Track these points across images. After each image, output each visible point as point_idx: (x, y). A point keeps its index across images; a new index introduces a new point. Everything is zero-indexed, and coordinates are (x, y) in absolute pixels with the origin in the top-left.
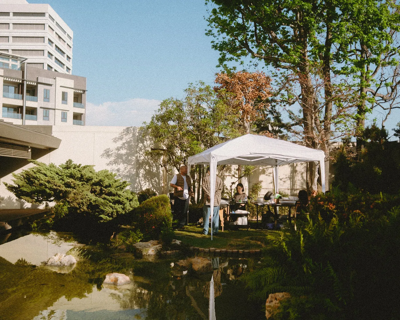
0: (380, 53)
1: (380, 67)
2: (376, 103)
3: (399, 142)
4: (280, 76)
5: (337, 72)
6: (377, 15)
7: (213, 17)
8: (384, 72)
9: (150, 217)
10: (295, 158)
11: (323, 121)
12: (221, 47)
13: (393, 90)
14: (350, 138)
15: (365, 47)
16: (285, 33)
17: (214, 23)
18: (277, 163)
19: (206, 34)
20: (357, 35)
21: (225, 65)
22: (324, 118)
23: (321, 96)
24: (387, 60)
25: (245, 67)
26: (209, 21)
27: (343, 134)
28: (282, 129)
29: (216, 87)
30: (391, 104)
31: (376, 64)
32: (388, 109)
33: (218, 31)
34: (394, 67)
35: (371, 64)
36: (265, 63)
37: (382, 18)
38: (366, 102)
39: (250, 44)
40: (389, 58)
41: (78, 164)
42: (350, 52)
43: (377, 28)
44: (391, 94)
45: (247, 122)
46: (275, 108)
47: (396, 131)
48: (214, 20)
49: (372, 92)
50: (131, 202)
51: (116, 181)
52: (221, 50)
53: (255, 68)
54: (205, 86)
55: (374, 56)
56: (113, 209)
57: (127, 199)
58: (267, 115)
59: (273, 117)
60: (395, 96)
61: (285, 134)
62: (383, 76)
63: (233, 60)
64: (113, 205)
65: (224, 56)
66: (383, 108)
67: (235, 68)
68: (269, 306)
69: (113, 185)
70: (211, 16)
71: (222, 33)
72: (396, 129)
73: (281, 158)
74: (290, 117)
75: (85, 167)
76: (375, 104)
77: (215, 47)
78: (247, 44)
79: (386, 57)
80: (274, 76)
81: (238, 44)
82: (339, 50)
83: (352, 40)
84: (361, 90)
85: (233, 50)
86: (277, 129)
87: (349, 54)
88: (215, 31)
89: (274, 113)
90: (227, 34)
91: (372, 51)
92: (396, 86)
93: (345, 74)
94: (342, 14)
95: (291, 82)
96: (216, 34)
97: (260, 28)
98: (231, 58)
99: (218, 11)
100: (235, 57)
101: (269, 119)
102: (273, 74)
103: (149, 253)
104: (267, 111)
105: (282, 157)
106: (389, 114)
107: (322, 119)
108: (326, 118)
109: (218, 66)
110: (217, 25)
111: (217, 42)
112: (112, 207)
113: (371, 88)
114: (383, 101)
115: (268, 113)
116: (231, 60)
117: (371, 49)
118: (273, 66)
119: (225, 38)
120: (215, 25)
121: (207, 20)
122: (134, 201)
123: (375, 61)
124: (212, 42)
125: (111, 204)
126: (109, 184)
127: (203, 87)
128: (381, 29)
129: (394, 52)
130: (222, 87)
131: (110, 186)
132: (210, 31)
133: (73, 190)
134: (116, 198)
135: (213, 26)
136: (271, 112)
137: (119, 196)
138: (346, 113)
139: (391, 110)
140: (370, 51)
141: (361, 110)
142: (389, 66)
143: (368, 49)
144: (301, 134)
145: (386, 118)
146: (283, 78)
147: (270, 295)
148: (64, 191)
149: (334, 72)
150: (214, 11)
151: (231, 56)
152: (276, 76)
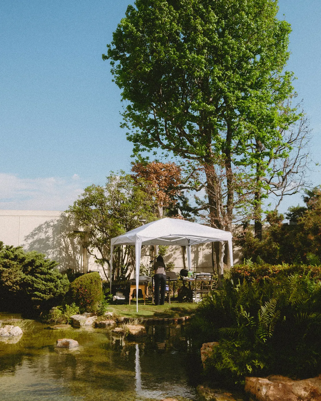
0: (272, 147)
1: (273, 160)
2: (270, 190)
3: (289, 224)
4: (187, 165)
5: (237, 164)
6: (270, 116)
7: (128, 112)
8: (276, 164)
9: (85, 292)
10: (207, 239)
11: (227, 206)
12: (135, 139)
13: (283, 180)
14: (249, 221)
15: (260, 142)
16: (190, 128)
17: (128, 118)
18: (190, 243)
19: (121, 127)
20: (253, 133)
21: (139, 155)
22: (227, 203)
23: (224, 184)
24: (278, 154)
25: (158, 157)
26: (124, 116)
27: (244, 218)
28: (190, 213)
29: (132, 175)
30: (283, 191)
31: (270, 157)
32: (280, 195)
33: (133, 125)
34: (284, 159)
35: (265, 157)
36: (174, 154)
37: (275, 119)
38: (262, 189)
39: (160, 136)
40: (279, 152)
41: (10, 246)
42: (247, 146)
43: (269, 127)
44: (283, 183)
45: (160, 207)
46: (184, 194)
47: (287, 215)
48: (128, 115)
49: (266, 181)
50: (62, 280)
51: (45, 261)
52: (135, 142)
53: (166, 159)
54: (125, 175)
55: (267, 150)
56: (45, 286)
57: (58, 277)
58: (177, 200)
59: (182, 202)
60: (286, 184)
61: (192, 217)
62: (275, 167)
63: (145, 151)
64: (46, 283)
65: (138, 148)
66: (276, 195)
67: (148, 158)
68: (204, 353)
69: (43, 264)
70: (126, 112)
71: (136, 126)
72: (287, 213)
73: (195, 238)
74: (197, 202)
75: (17, 249)
76: (269, 192)
77: (129, 139)
78: (159, 137)
79: (277, 151)
80: (182, 165)
81: (150, 137)
82: (238, 145)
83: (249, 137)
84: (258, 179)
85: (146, 142)
86: (186, 212)
87: (247, 148)
88: (130, 124)
89: (183, 199)
90: (140, 127)
91: (265, 146)
92: (286, 175)
93: (244, 165)
94: (240, 115)
95: (198, 171)
96: (131, 127)
97: (169, 123)
98: (144, 149)
99: (132, 107)
100: (147, 148)
101: (178, 204)
102: (181, 163)
103: (86, 324)
104: (176, 197)
105: (198, 238)
106: (281, 200)
107: (225, 203)
108: (229, 203)
109: (133, 156)
110: (131, 119)
111: (131, 134)
112: (44, 285)
113: (266, 177)
114: (276, 189)
115: (177, 198)
116: (144, 151)
117: (265, 144)
118: (180, 156)
119: (138, 131)
120: (129, 119)
121: (123, 115)
122: (64, 279)
123: (268, 154)
124: (127, 134)
125: (44, 282)
126: (41, 263)
127: (123, 176)
128: (272, 127)
129: (283, 147)
130: (138, 175)
131: (41, 265)
132: (125, 124)
133: (9, 270)
134: (47, 277)
135: (128, 120)
136: (180, 198)
137: (50, 274)
138: (246, 199)
139: (283, 196)
140: (263, 146)
141: (258, 197)
142: (280, 158)
143: (263, 144)
144: (207, 217)
145: (279, 204)
146: (190, 168)
147: (203, 345)
148: (1, 270)
149: (234, 163)
150: (129, 108)
151: (144, 147)
152: (184, 165)
